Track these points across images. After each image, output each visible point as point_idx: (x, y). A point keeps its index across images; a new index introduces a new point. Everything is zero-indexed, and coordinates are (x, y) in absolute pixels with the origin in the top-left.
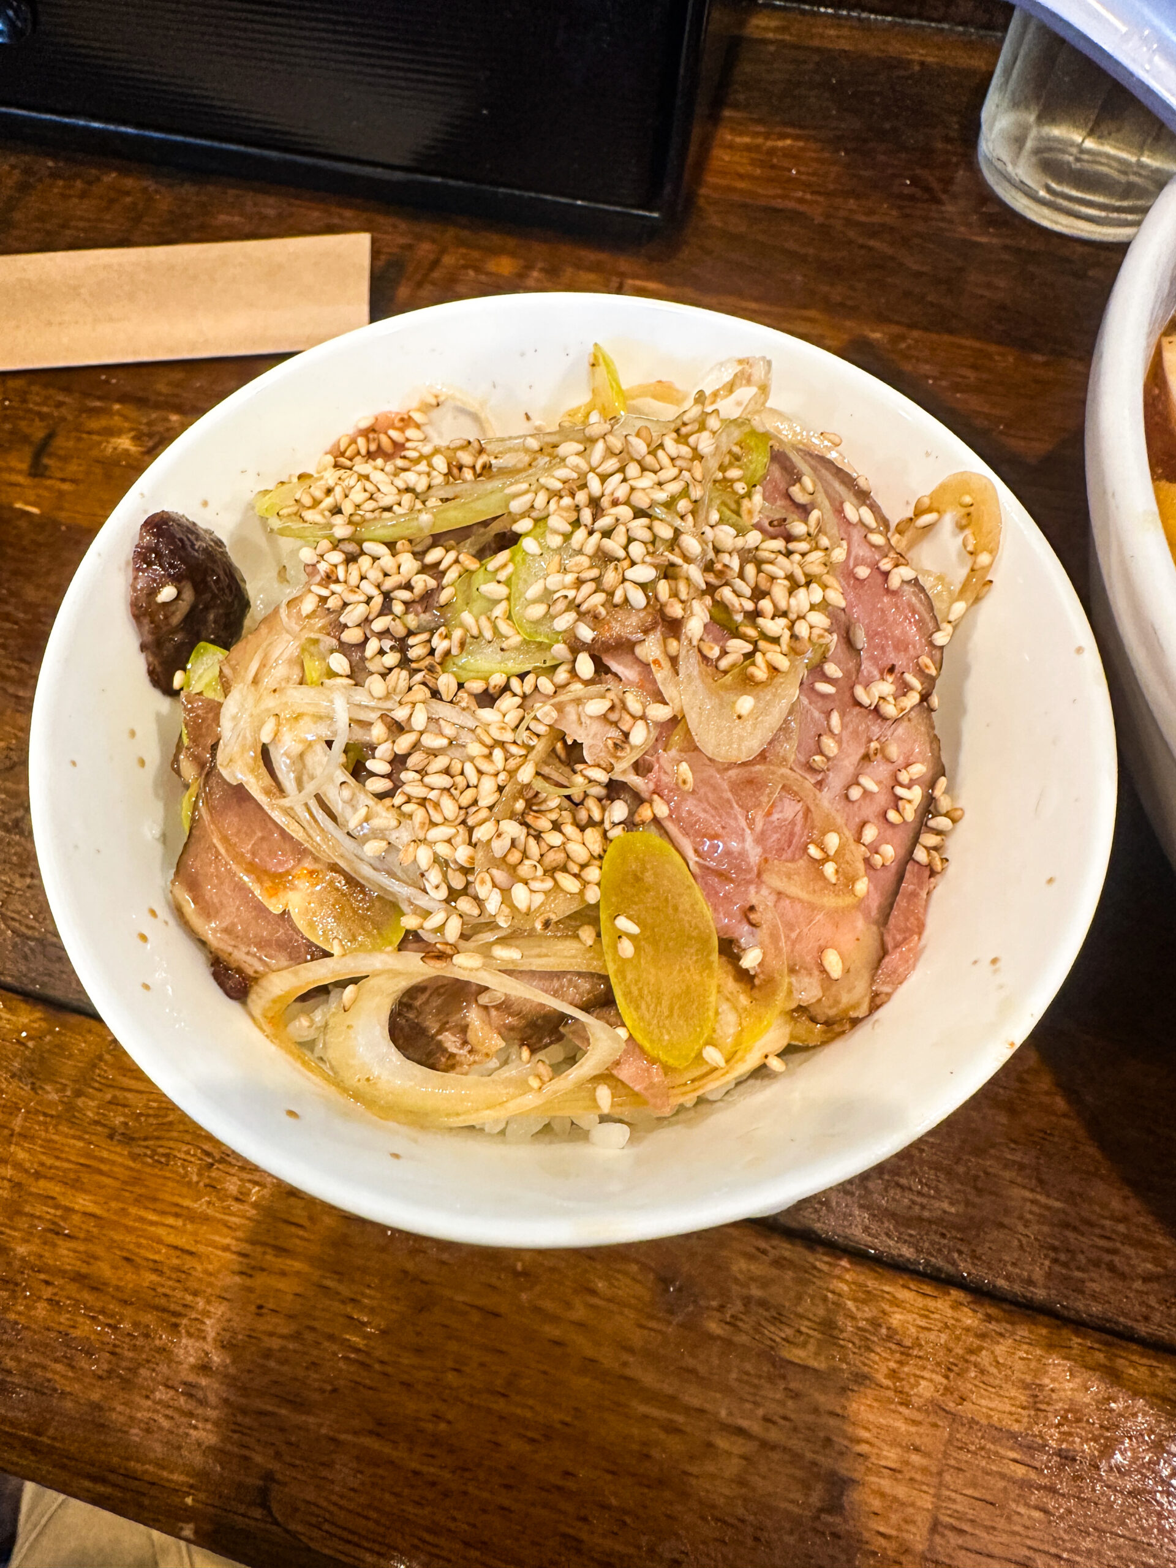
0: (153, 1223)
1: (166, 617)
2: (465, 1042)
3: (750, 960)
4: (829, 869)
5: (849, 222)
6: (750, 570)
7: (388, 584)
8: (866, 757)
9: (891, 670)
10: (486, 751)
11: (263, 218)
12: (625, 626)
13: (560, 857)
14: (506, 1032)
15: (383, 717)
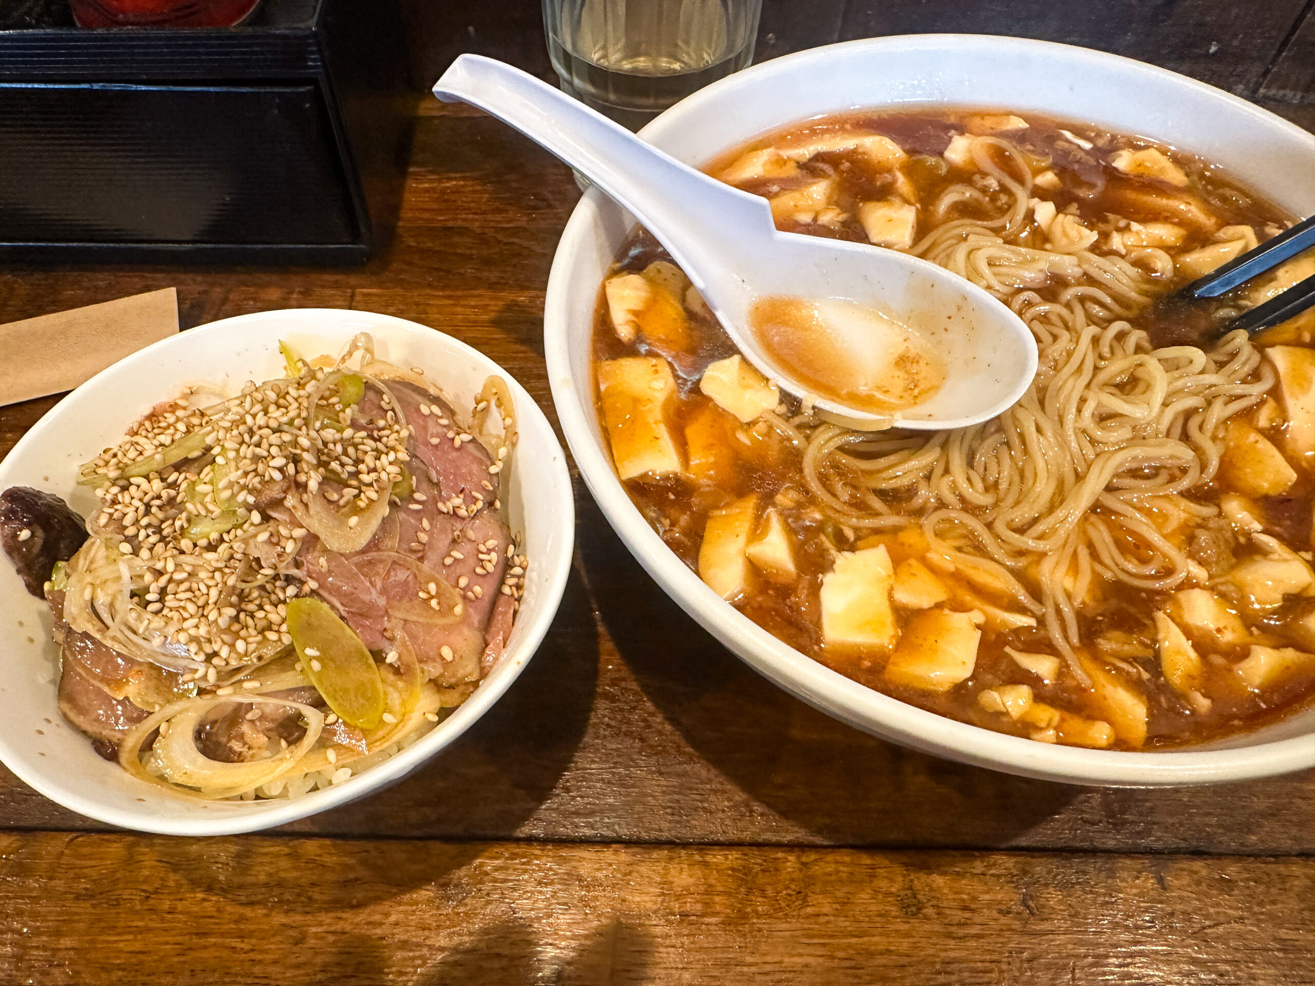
0: (116, 941)
1: (28, 550)
2: (245, 744)
3: (391, 657)
4: (434, 603)
5: (498, 230)
6: (351, 450)
7: (146, 499)
8: (454, 541)
9: (462, 491)
10: (210, 575)
11: (97, 288)
12: (275, 492)
13: (264, 623)
14: (267, 732)
15: (149, 569)
